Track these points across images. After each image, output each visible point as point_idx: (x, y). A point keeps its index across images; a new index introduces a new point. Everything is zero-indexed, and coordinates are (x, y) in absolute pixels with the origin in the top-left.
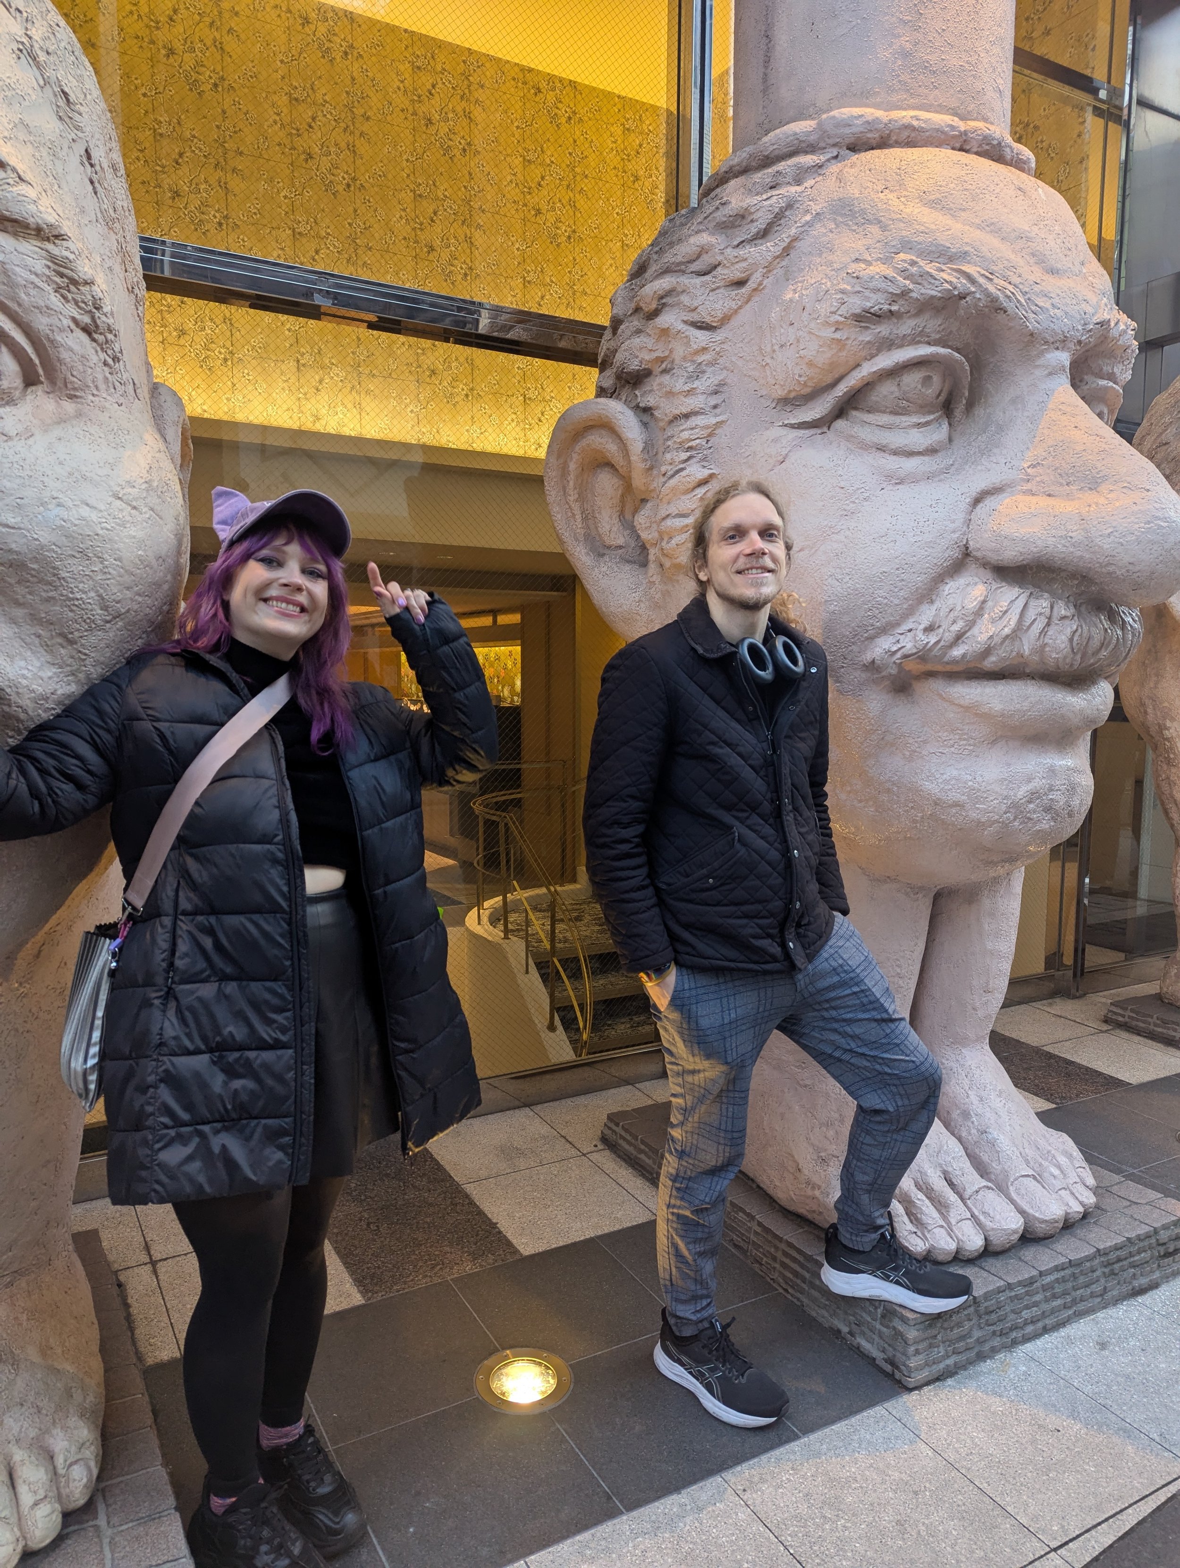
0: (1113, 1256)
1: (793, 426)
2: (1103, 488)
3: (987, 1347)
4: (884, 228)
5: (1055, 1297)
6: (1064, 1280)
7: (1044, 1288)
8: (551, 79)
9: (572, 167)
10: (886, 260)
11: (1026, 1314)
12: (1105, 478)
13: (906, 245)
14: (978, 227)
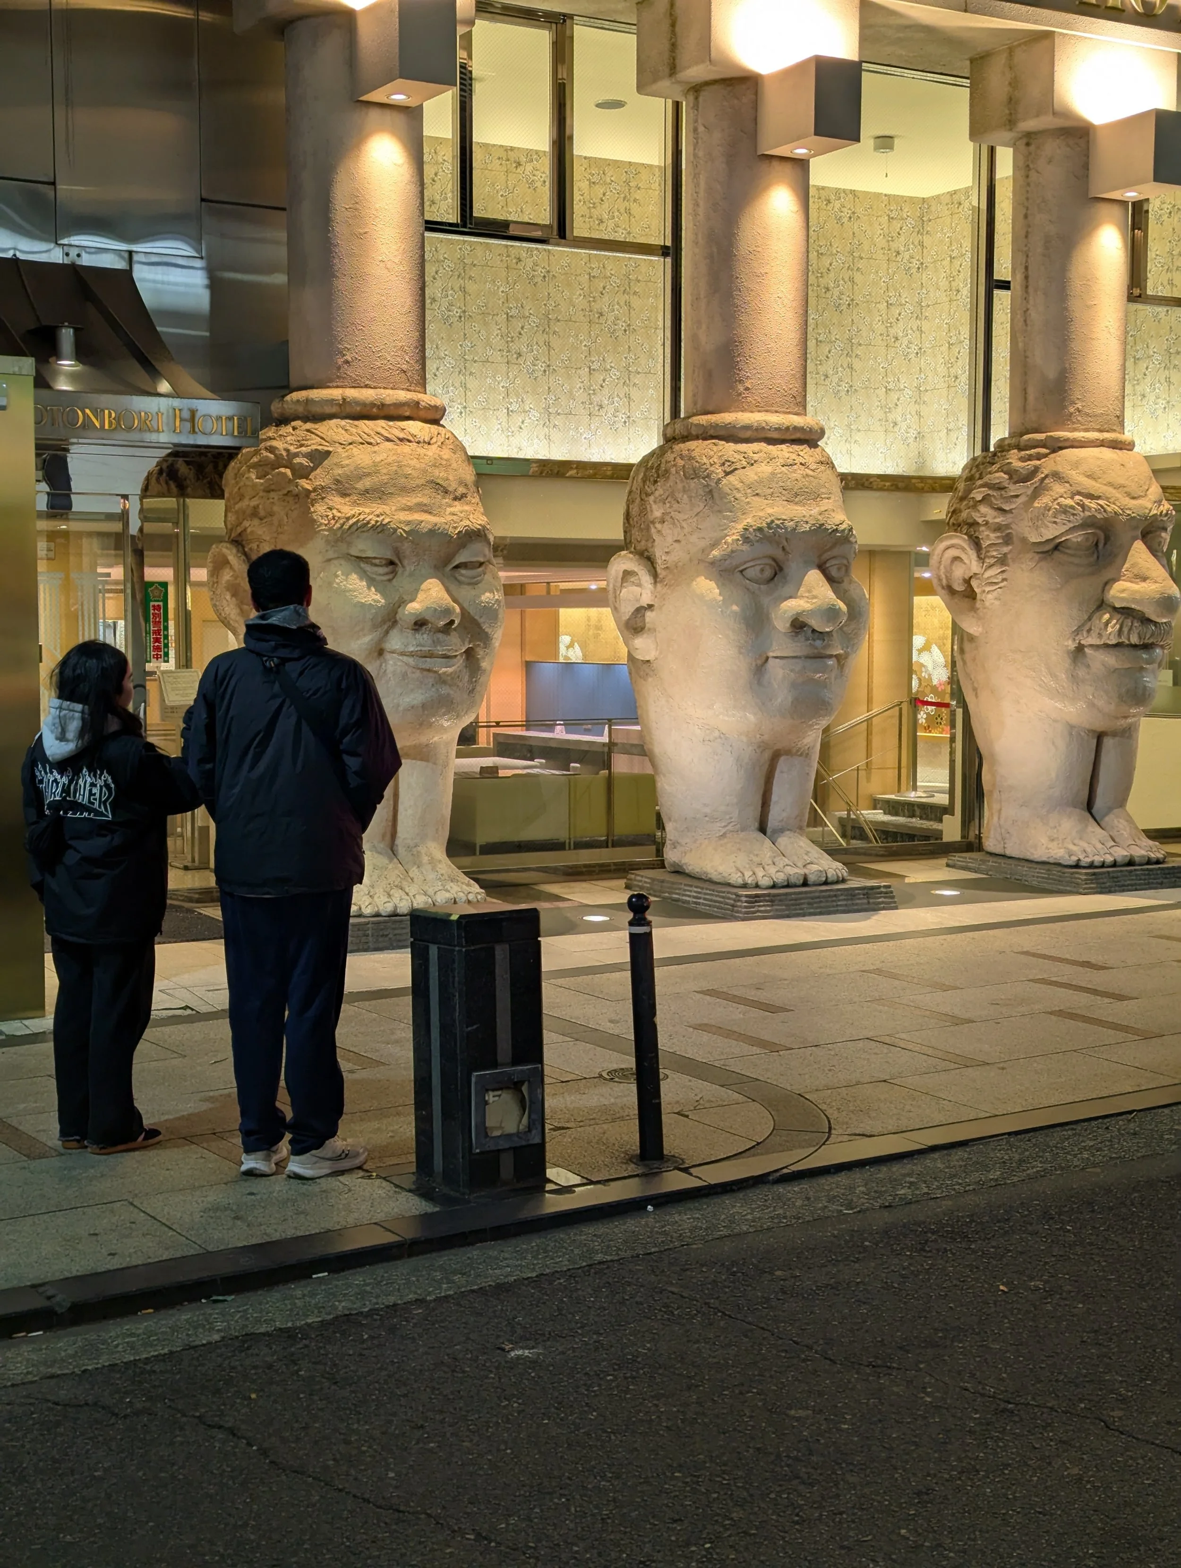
0: (1167, 871)
1: (1038, 553)
2: (1148, 581)
3: (1113, 889)
4: (1071, 485)
5: (1140, 879)
6: (1145, 875)
7: (1137, 875)
8: (838, 192)
9: (851, 253)
10: (1072, 498)
11: (1129, 882)
12: (1148, 578)
13: (1079, 493)
14: (1105, 485)
